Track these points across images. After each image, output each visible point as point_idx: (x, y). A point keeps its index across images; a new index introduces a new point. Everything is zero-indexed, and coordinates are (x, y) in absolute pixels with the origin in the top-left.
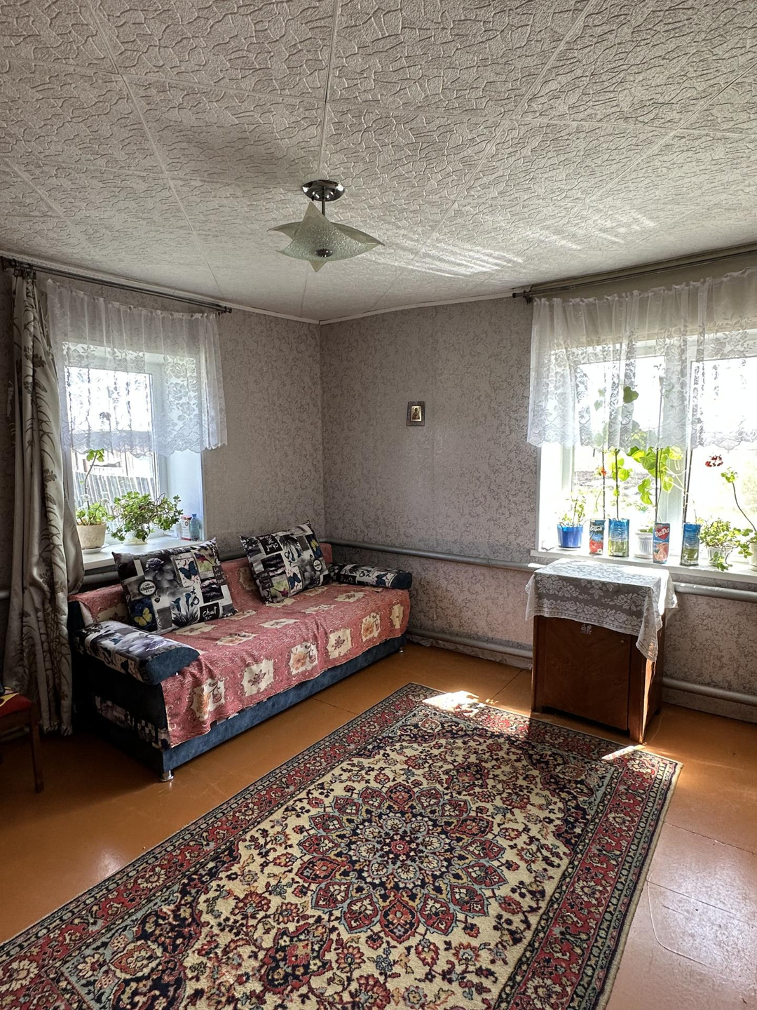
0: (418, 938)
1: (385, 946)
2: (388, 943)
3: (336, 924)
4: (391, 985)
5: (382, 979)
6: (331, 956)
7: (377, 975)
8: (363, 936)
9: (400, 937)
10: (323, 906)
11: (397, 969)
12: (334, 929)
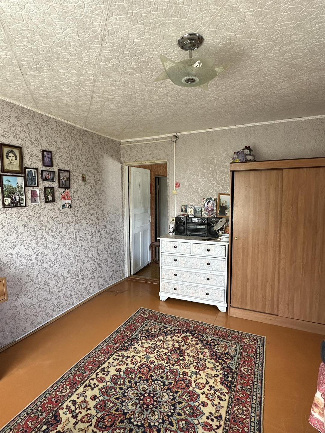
0: (138, 365)
1: (148, 361)
2: (147, 362)
3: (167, 365)
4: (145, 353)
5: (148, 354)
6: (165, 357)
7: (150, 355)
8: (156, 363)
9: (144, 365)
10: (174, 369)
11: (144, 357)
12: (167, 363)
